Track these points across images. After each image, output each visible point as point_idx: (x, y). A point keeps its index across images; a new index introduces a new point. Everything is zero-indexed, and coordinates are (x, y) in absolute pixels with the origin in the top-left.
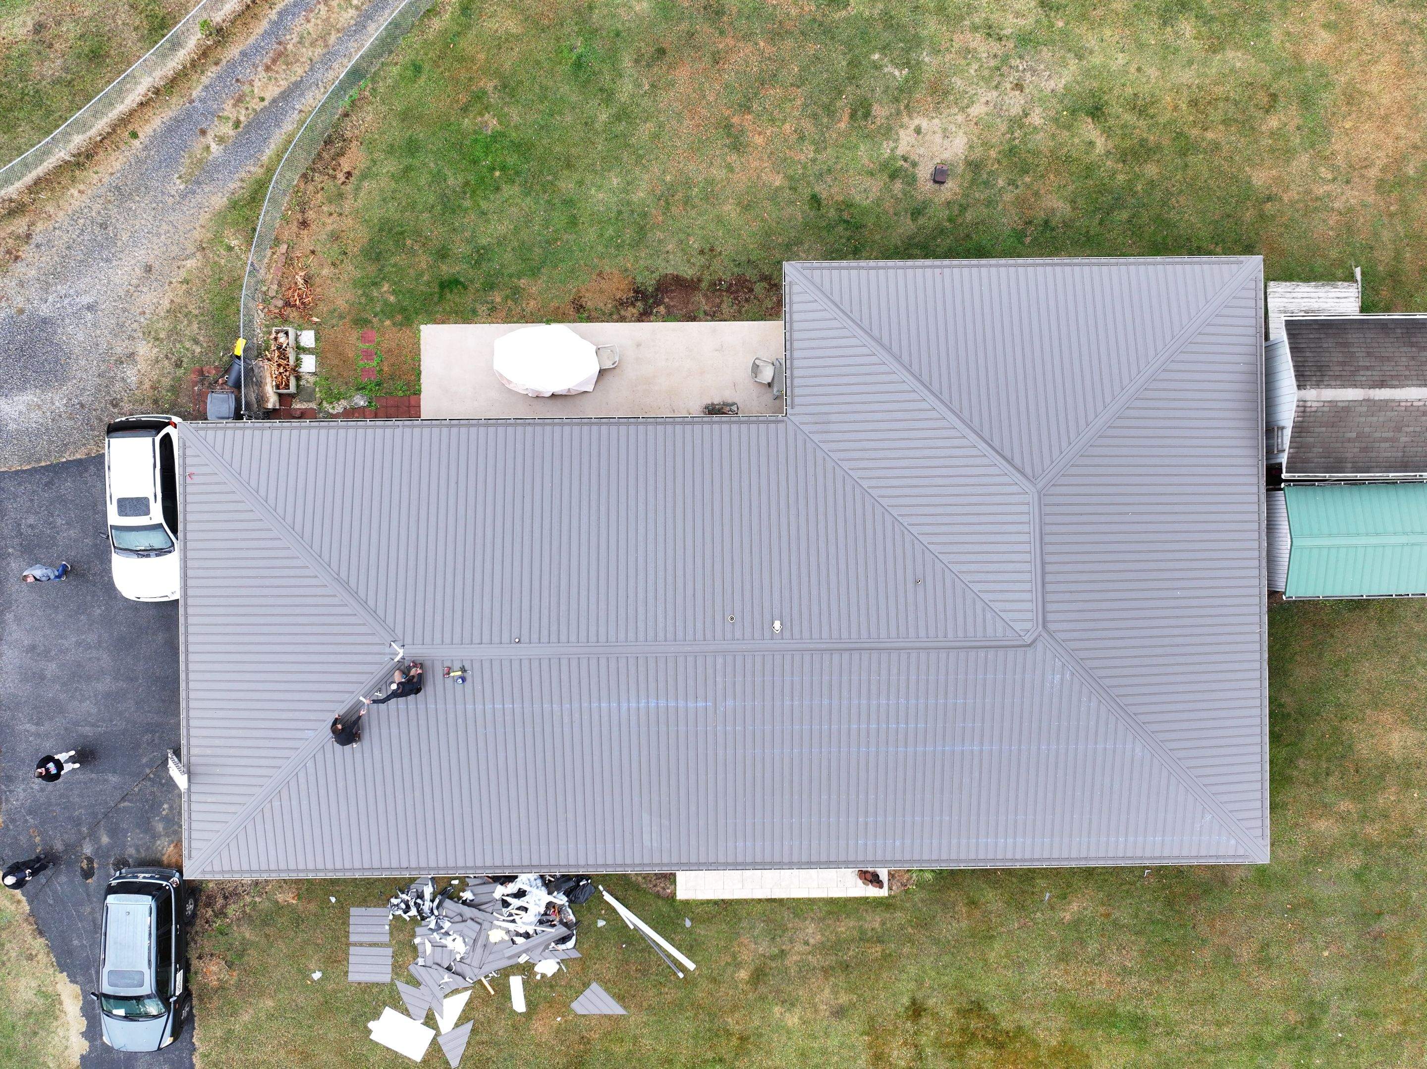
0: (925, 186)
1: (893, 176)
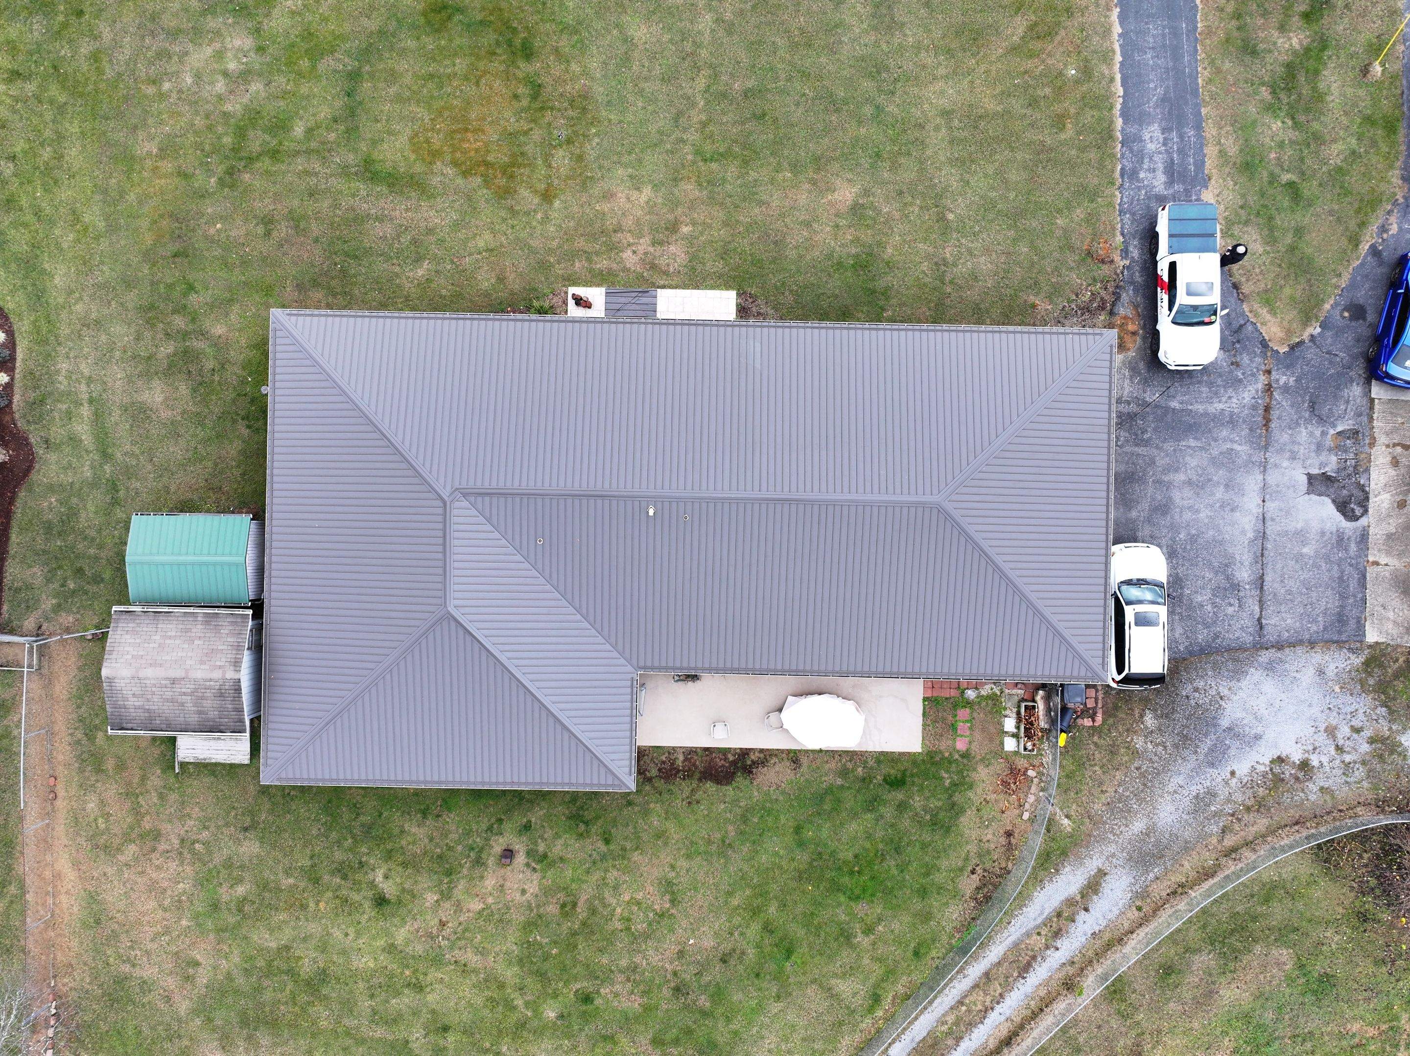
0: (520, 847)
1: (545, 856)
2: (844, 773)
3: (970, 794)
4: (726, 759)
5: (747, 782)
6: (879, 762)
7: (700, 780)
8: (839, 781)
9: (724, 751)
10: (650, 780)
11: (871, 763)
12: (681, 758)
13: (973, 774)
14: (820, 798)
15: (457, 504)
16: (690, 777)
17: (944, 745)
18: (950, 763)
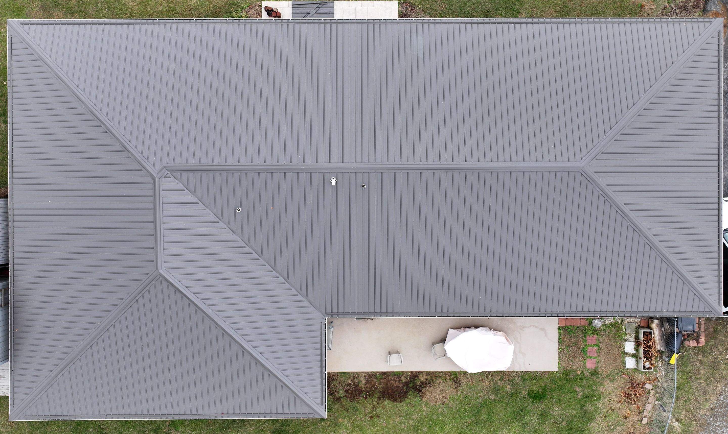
2: (496, 389)
3: (599, 404)
4: (399, 381)
5: (418, 399)
6: (524, 380)
7: (379, 398)
8: (492, 397)
9: (398, 375)
10: (338, 399)
11: (517, 381)
12: (364, 381)
13: (601, 389)
14: (477, 410)
15: (166, 180)
16: (371, 396)
17: (576, 365)
18: (582, 379)
